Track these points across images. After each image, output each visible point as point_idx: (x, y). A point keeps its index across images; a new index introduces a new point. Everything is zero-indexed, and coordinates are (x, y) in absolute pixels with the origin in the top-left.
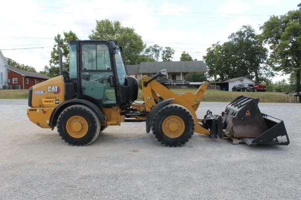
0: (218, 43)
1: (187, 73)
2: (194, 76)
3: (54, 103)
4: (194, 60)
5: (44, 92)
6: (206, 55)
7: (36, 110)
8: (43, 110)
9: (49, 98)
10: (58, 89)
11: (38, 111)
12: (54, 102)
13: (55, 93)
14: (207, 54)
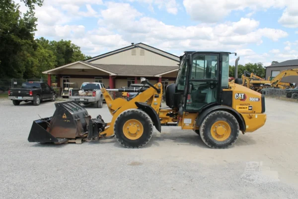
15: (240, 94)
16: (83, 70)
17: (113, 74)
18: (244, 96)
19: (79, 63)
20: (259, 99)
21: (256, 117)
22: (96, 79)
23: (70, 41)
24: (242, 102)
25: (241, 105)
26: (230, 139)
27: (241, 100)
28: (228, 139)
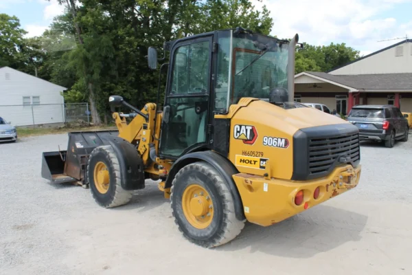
15: (243, 128)
16: (315, 85)
17: (352, 90)
18: (253, 131)
19: (304, 75)
20: (286, 143)
21: (266, 189)
22: (337, 98)
23: (343, 44)
24: (247, 147)
25: (244, 153)
26: (211, 229)
27: (246, 141)
28: (208, 228)
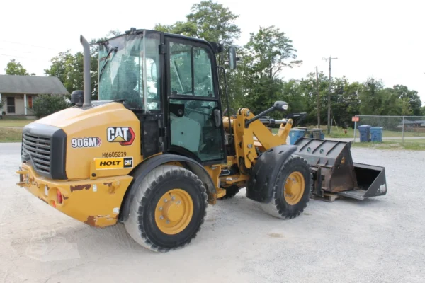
0: (68, 51)
1: (36, 95)
2: (48, 100)
3: (121, 167)
4: (30, 74)
5: (98, 142)
6: (49, 69)
7: (88, 187)
8: (110, 184)
9: (110, 155)
10: (130, 132)
11: (94, 188)
12: (121, 164)
13: (123, 143)
14: (52, 67)
